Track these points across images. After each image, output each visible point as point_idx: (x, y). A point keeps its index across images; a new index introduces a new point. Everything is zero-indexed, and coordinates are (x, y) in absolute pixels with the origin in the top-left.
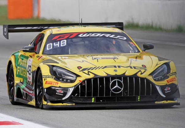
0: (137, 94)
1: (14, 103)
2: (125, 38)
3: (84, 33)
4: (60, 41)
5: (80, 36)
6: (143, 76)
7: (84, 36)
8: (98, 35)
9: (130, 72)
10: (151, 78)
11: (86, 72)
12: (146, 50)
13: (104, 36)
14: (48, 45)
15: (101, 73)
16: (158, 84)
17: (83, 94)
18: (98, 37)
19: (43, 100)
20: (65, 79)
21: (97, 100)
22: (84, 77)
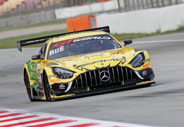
0: (121, 79)
1: (33, 100)
2: (109, 38)
3: (77, 39)
4: (59, 47)
5: (74, 41)
6: (124, 65)
7: (77, 40)
8: (88, 38)
9: (113, 64)
10: (130, 66)
11: (80, 68)
12: (126, 45)
13: (92, 39)
14: (50, 52)
15: (92, 68)
16: (136, 70)
17: (80, 86)
18: (88, 40)
19: (51, 95)
20: (64, 76)
21: (91, 88)
22: (79, 72)
